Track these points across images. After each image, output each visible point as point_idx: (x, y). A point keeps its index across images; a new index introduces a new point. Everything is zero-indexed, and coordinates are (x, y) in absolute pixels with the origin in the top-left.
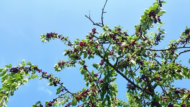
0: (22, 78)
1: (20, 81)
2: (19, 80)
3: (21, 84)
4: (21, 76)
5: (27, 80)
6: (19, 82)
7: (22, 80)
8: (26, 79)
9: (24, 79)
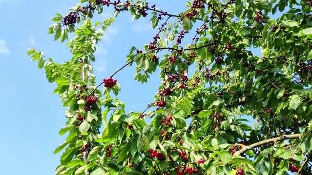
0: (93, 32)
1: (93, 37)
2: (90, 35)
3: (97, 40)
4: (90, 30)
5: (102, 31)
6: (92, 39)
7: (95, 34)
8: (100, 30)
9: (97, 32)
